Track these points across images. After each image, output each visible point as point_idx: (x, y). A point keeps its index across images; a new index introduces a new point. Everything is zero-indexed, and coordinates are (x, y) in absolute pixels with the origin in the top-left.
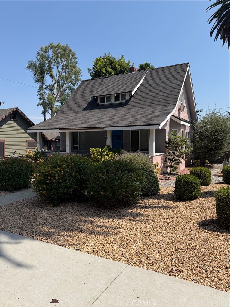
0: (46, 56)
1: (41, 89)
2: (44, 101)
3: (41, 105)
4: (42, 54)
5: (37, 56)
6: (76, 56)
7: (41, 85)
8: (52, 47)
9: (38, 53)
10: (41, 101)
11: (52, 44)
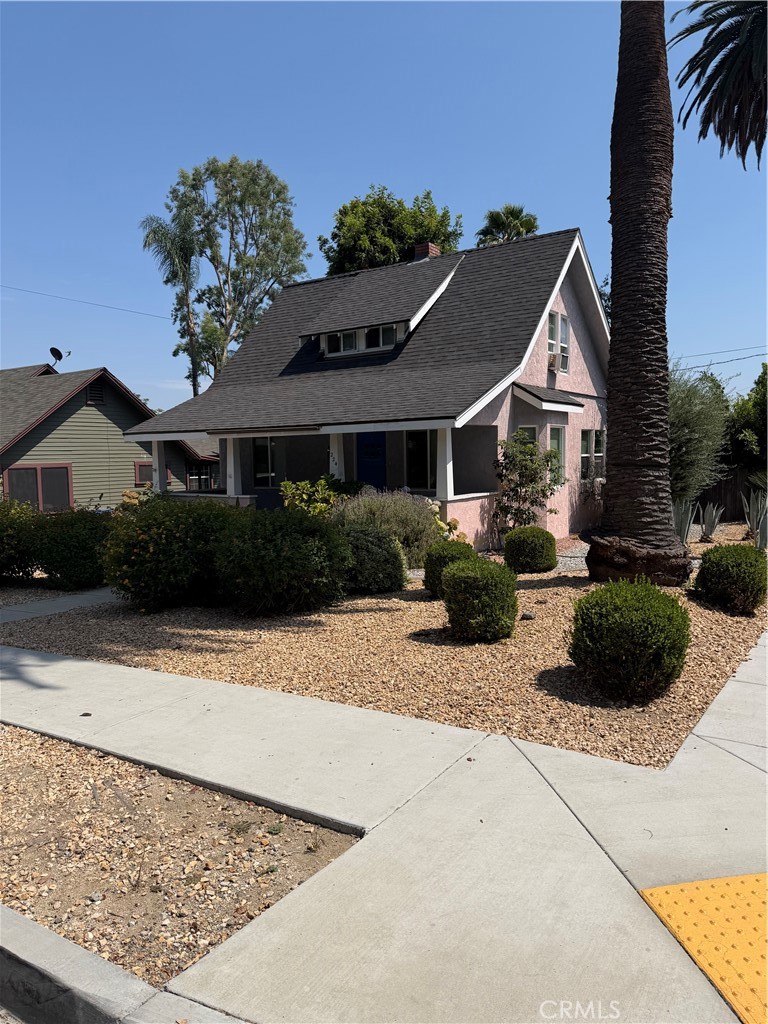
0: (196, 201)
1: (182, 301)
2: (191, 340)
3: (184, 350)
4: (184, 195)
5: (170, 203)
6: (289, 194)
7: (182, 292)
8: (213, 171)
9: (174, 192)
10: (185, 340)
11: (215, 161)
